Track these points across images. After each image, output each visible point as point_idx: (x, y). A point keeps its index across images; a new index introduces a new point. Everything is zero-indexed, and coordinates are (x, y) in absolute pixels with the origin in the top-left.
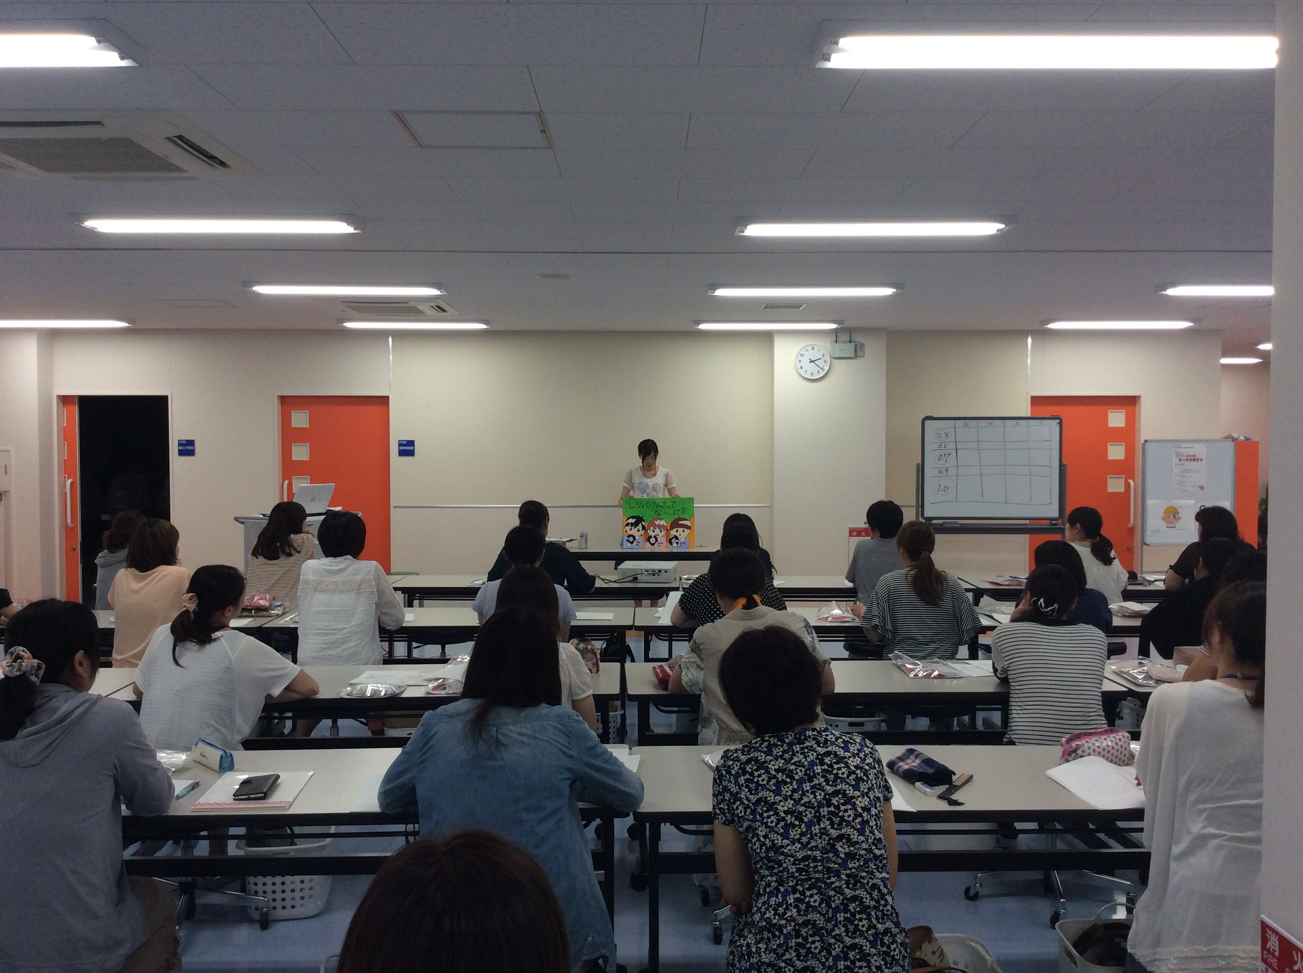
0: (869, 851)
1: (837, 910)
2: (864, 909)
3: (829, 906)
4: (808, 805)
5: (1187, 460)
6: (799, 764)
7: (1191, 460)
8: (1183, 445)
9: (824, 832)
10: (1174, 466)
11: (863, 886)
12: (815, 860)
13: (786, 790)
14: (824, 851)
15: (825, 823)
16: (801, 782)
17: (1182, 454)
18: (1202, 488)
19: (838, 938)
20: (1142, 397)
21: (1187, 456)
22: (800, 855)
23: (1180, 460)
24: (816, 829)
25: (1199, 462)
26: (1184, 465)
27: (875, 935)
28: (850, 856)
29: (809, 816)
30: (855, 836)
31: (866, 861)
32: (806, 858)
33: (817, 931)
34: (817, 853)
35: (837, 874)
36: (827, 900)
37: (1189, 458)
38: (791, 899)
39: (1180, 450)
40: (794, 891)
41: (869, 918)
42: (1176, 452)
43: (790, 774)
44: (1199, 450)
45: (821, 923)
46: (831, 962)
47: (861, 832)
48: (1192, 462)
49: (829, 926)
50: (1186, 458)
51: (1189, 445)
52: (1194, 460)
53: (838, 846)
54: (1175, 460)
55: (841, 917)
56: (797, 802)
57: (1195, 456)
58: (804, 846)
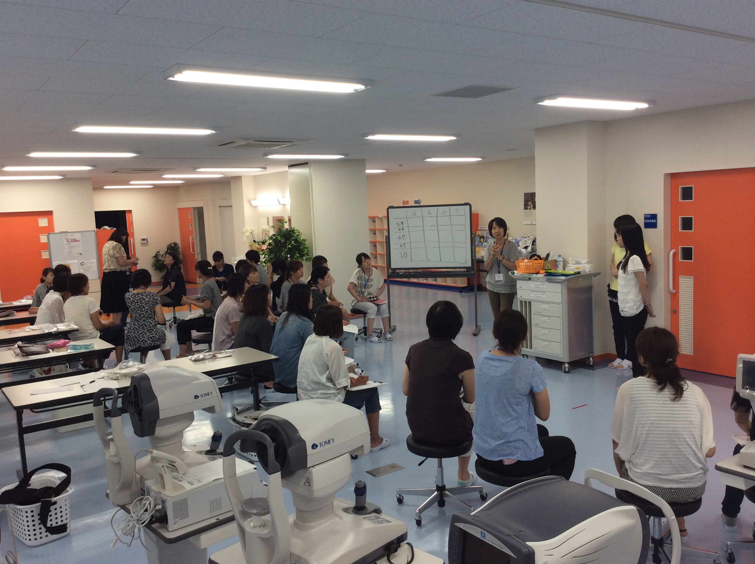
0: (148, 316)
1: (140, 326)
2: (146, 326)
3: (139, 325)
4: (136, 307)
5: (72, 241)
6: (136, 300)
7: (73, 241)
8: (69, 234)
9: (139, 312)
10: (65, 245)
11: (146, 322)
12: (137, 317)
13: (133, 304)
14: (139, 316)
15: (139, 311)
16: (136, 303)
17: (69, 239)
18: (81, 254)
19: (140, 331)
20: (54, 212)
21: (71, 239)
22: (135, 316)
23: (68, 242)
24: (137, 312)
25: (78, 242)
26: (70, 244)
27: (148, 330)
28: (144, 317)
29: (136, 309)
30: (145, 314)
31: (147, 318)
32: (136, 317)
33: (137, 329)
34: (138, 316)
35: (141, 320)
36: (139, 324)
37: (72, 240)
38: (132, 323)
39: (67, 237)
40: (133, 322)
41: (147, 327)
42: (65, 238)
43: (134, 301)
44: (77, 236)
45: (137, 328)
46: (139, 335)
47: (146, 313)
48: (74, 242)
49: (139, 328)
50: (71, 240)
51: (72, 234)
52: (75, 241)
53: (141, 315)
54: (65, 242)
55: (141, 327)
56: (134, 307)
57: (75, 239)
58: (135, 315)
